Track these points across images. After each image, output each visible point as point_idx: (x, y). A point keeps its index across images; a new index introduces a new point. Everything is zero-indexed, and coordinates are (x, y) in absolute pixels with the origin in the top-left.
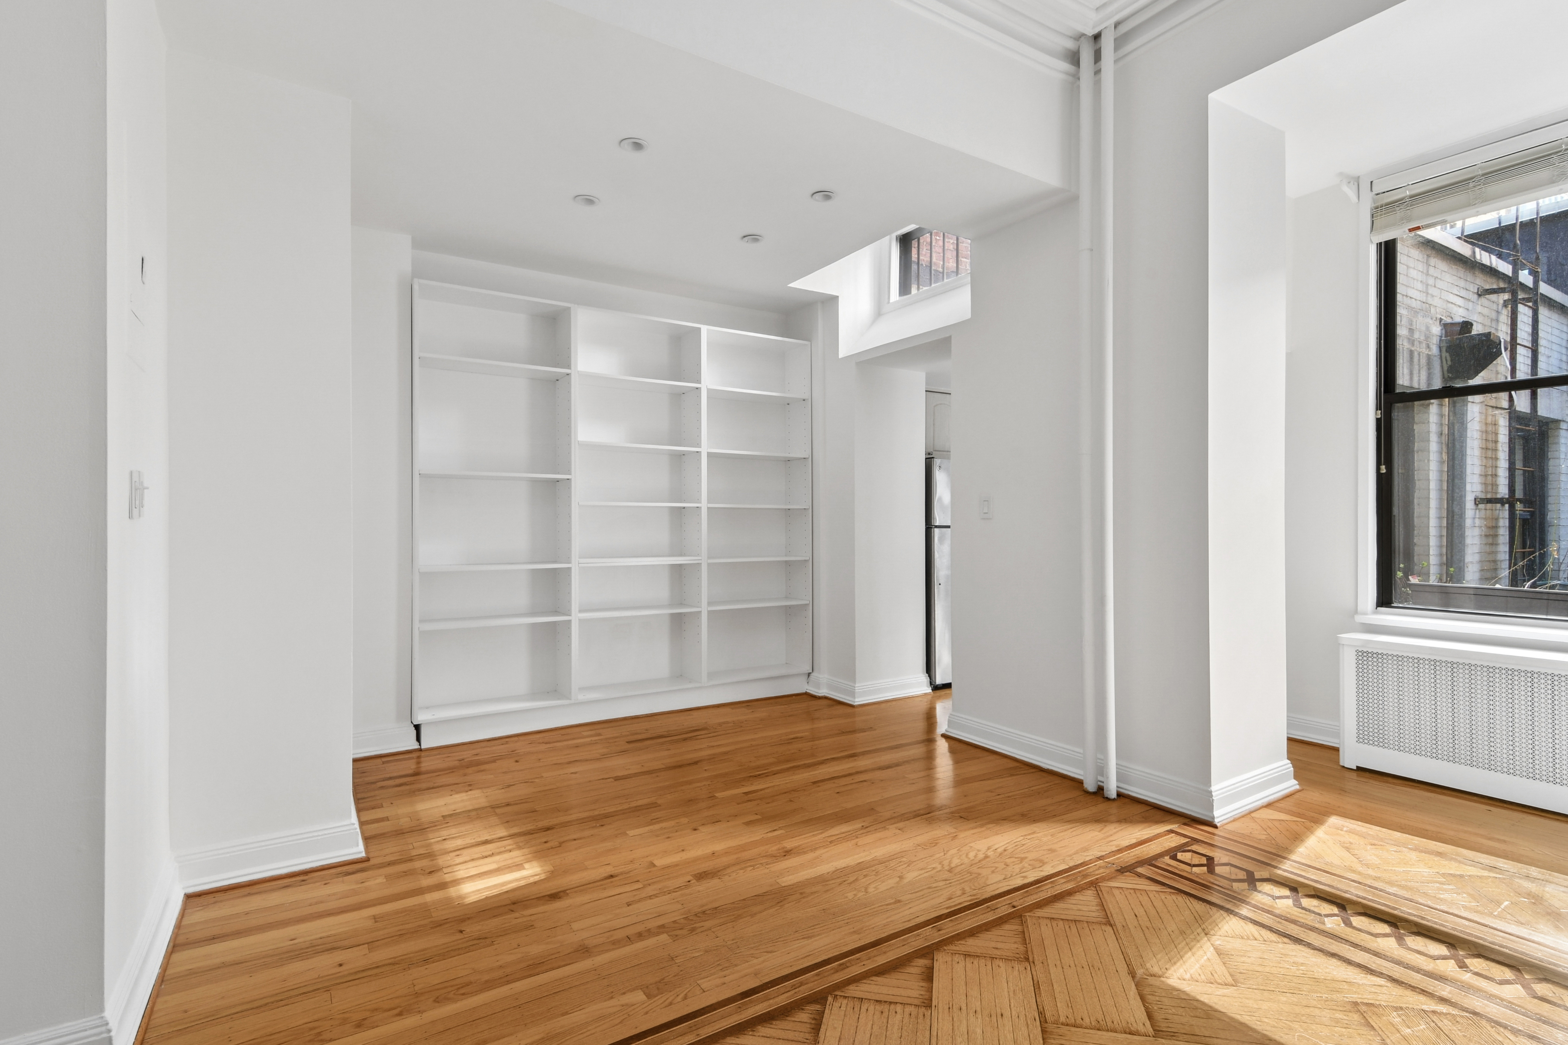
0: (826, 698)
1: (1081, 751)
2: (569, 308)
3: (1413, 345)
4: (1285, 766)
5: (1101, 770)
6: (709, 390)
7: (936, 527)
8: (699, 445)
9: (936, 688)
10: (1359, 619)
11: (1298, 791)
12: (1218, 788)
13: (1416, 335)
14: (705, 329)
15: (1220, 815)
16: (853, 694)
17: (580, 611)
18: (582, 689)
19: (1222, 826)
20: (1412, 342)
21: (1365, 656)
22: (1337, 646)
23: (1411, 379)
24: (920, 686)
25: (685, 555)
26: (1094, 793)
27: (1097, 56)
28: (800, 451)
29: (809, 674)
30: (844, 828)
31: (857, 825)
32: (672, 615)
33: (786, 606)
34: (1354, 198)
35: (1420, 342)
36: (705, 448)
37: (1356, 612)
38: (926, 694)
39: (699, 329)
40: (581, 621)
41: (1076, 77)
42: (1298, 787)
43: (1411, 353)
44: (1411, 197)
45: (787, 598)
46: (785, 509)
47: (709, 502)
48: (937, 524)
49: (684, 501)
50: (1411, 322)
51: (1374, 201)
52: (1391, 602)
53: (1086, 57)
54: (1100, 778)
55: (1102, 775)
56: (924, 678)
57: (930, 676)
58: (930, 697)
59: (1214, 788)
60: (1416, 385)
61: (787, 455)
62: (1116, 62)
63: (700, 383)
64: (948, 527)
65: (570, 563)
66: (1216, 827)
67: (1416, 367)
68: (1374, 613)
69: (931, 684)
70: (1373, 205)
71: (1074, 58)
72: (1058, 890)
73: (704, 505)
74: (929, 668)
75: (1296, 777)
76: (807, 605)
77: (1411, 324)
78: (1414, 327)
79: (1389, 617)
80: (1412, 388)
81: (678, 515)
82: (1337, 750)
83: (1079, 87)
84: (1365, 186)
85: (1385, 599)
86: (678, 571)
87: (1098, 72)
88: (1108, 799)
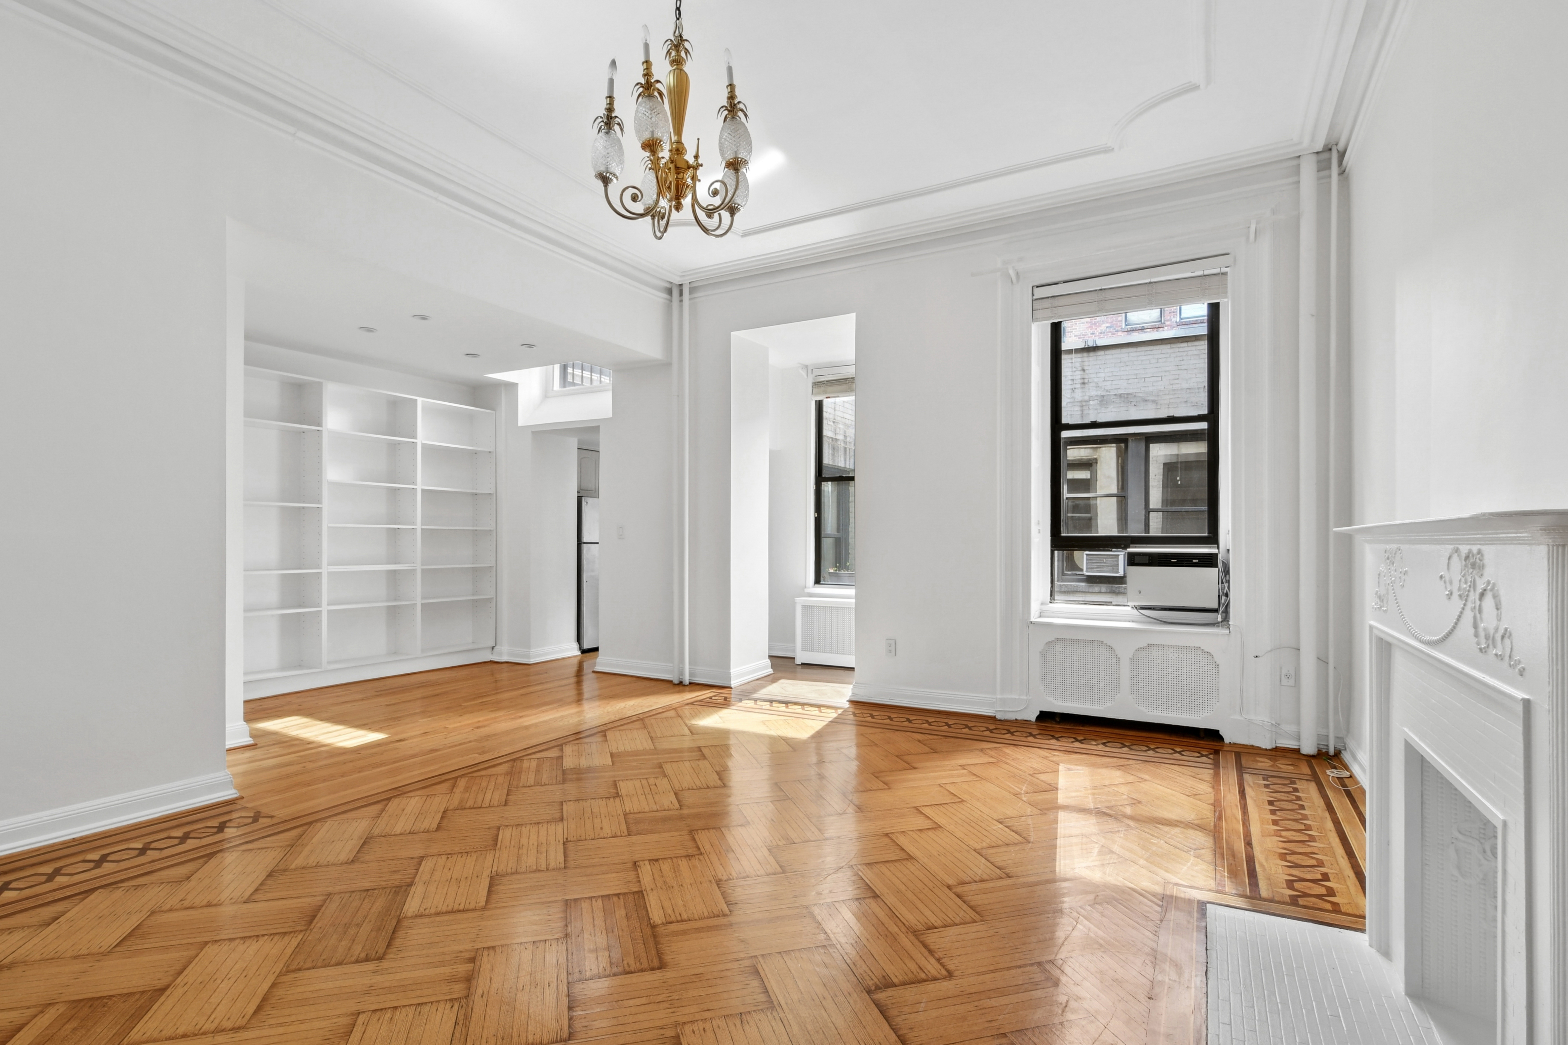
0: (507, 662)
1: (672, 665)
2: (322, 383)
3: (846, 444)
4: (768, 662)
5: (682, 673)
6: (423, 445)
7: (585, 543)
8: (414, 483)
9: (584, 651)
10: (807, 590)
11: (773, 674)
12: (733, 671)
13: (848, 439)
14: (420, 400)
15: (734, 683)
16: (529, 657)
17: (328, 605)
18: (329, 663)
19: (735, 688)
20: (845, 443)
21: (806, 608)
22: (794, 604)
23: (845, 463)
24: (572, 650)
25: (399, 563)
26: (678, 684)
27: (681, 294)
28: (486, 488)
29: (493, 648)
30: (548, 707)
31: (555, 705)
32: (388, 607)
33: (473, 600)
34: (805, 376)
35: (850, 443)
36: (419, 487)
37: (806, 587)
38: (577, 656)
39: (416, 401)
40: (329, 611)
41: (671, 301)
42: (772, 672)
43: (845, 449)
44: (827, 381)
45: (473, 595)
46: (473, 530)
47: (422, 524)
48: (584, 541)
49: (399, 524)
50: (845, 432)
51: (814, 379)
52: (820, 582)
53: (676, 293)
54: (681, 677)
55: (682, 676)
56: (575, 645)
57: (579, 644)
58: (579, 658)
59: (731, 671)
60: (848, 467)
61: (474, 491)
62: (690, 299)
63: (416, 439)
64: (598, 543)
65: (321, 568)
66: (731, 688)
67: (848, 457)
68: (813, 587)
69: (580, 649)
70: (813, 381)
71: (670, 291)
72: (659, 712)
73: (419, 526)
74: (579, 638)
75: (772, 667)
76: (492, 598)
77: (845, 434)
78: (847, 435)
79: (820, 589)
80: (845, 468)
81: (393, 534)
82: (794, 658)
83: (672, 306)
84: (810, 371)
85: (818, 581)
86: (393, 575)
87: (681, 301)
88: (684, 685)
